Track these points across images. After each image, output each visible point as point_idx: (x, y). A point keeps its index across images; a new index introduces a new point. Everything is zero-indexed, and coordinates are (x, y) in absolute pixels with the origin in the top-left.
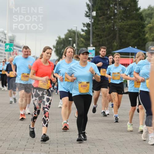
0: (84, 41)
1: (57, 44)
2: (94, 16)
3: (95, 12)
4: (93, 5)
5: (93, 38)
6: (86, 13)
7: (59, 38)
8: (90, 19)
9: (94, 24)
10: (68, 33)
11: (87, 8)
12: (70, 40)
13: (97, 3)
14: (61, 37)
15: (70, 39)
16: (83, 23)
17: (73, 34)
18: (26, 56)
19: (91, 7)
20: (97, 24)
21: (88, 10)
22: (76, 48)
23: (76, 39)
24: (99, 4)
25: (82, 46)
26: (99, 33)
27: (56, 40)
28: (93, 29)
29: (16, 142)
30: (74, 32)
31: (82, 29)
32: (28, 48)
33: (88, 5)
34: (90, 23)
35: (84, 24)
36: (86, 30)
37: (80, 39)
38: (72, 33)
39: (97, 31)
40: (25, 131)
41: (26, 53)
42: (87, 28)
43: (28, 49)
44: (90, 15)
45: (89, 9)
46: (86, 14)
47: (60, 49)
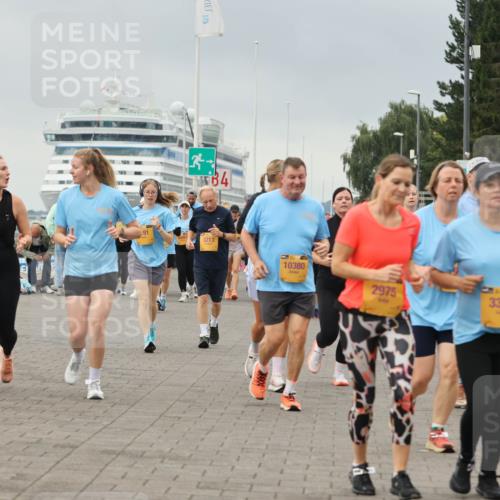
0: (444, 142)
1: (356, 150)
2: (474, 60)
3: (479, 47)
4: (470, 25)
5: (472, 130)
6: (448, 49)
7: (364, 130)
8: (461, 69)
9: (474, 85)
10: (390, 115)
11: (454, 35)
12: (399, 137)
13: (484, 17)
14: (369, 129)
15: (397, 134)
16: (438, 83)
17: (409, 118)
18: (294, 191)
19: (466, 30)
20: (486, 85)
21: (456, 41)
22: (416, 161)
23: (418, 133)
24: (492, 19)
25: (438, 156)
26: (493, 114)
27: (353, 138)
28: (472, 100)
29: (225, 464)
30: (411, 112)
31: (436, 103)
32: (302, 164)
33: (455, 25)
34: (462, 81)
35: (442, 86)
36: (449, 105)
37: (429, 136)
38: (403, 115)
39: (484, 109)
40: (253, 429)
41: (297, 181)
42: (453, 98)
43: (302, 168)
44: (462, 55)
45: (460, 37)
46: (448, 54)
47: (366, 166)
